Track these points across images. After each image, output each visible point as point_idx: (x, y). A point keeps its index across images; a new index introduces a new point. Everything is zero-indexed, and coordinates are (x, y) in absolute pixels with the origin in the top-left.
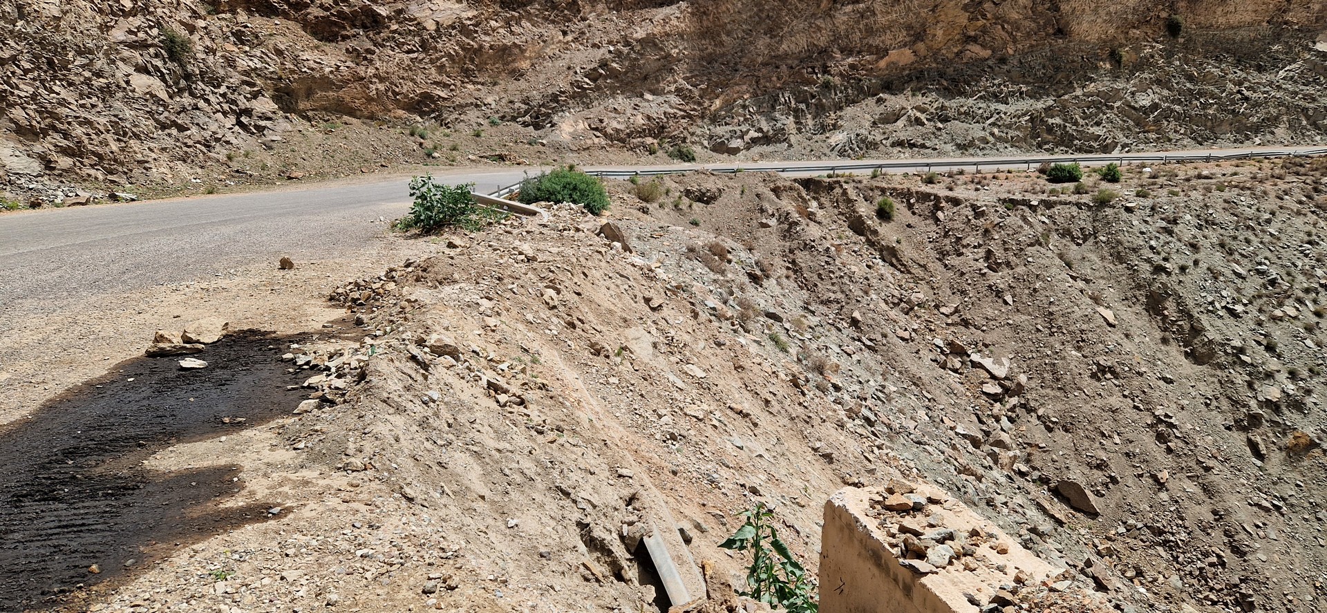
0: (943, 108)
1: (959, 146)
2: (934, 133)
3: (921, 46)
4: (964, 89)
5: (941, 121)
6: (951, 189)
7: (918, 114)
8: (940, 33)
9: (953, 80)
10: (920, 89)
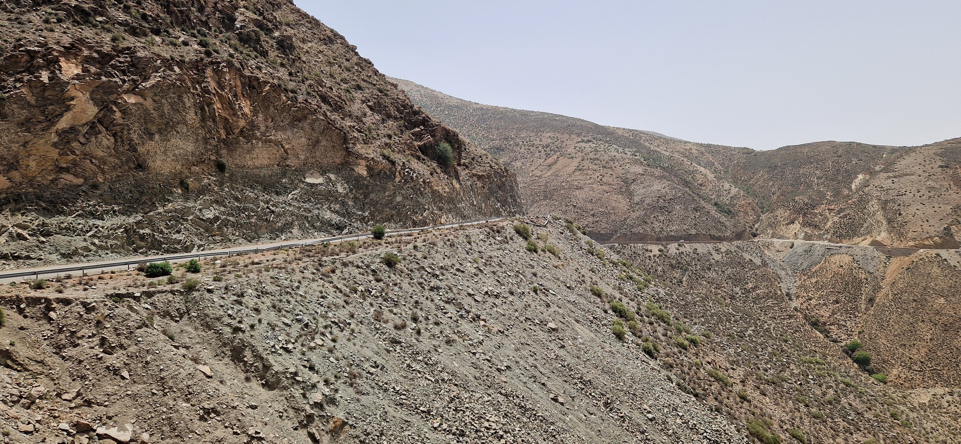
0: (44, 225)
1: (63, 255)
2: (37, 246)
3: (16, 175)
4: (63, 209)
5: (44, 236)
6: (60, 292)
7: (20, 231)
8: (33, 164)
9: (51, 202)
10: (19, 210)
